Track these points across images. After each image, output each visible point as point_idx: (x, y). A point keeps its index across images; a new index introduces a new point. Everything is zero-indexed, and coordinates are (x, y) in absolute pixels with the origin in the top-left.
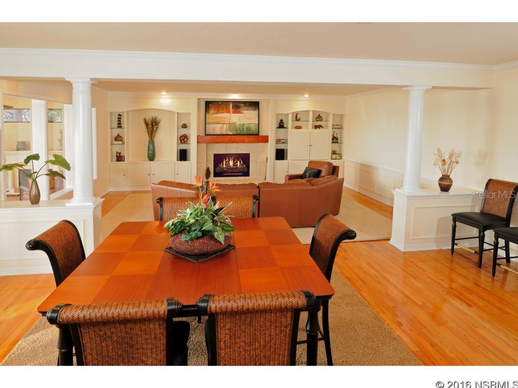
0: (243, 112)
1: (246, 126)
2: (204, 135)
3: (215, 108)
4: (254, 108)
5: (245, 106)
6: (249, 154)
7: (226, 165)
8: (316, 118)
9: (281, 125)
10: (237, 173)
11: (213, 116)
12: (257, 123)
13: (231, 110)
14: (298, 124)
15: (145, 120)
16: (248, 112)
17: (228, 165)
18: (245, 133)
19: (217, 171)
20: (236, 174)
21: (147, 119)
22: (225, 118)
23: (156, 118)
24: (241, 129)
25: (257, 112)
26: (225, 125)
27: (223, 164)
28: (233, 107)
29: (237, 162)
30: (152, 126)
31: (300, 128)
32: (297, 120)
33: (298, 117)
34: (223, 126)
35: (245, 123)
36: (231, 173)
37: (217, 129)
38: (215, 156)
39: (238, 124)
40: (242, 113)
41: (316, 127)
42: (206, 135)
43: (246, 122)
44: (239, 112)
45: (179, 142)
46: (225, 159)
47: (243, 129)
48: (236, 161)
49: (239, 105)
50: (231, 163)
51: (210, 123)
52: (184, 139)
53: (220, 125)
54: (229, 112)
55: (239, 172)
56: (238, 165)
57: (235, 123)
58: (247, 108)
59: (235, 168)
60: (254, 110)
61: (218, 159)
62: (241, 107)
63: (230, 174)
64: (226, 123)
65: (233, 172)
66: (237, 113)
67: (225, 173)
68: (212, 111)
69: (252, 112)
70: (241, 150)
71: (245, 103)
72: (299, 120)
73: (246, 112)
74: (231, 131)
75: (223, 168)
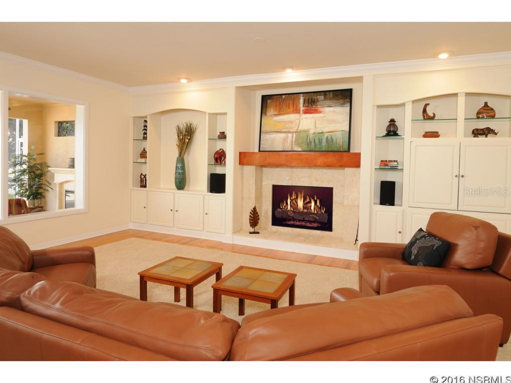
0: (322, 109)
1: (326, 135)
2: (257, 151)
3: (276, 106)
4: (342, 101)
5: (325, 99)
6: (331, 189)
7: (291, 205)
8: (478, 113)
9: (392, 131)
10: (311, 222)
11: (274, 120)
12: (348, 130)
13: (302, 108)
14: (430, 126)
15: (178, 127)
16: (331, 109)
17: (294, 205)
18: (324, 149)
19: (277, 216)
20: (308, 225)
21: (181, 127)
22: (291, 122)
23: (191, 124)
24: (317, 141)
25: (347, 109)
26: (290, 135)
27: (287, 203)
28: (304, 103)
29: (310, 202)
30: (186, 136)
31: (435, 135)
32: (427, 117)
33: (430, 112)
34: (288, 137)
35: (325, 130)
36: (300, 221)
37: (277, 141)
38: (276, 189)
39: (312, 132)
40: (320, 112)
41: (477, 133)
42: (259, 151)
43: (326, 128)
44: (316, 111)
45: (213, 161)
46: (291, 196)
47: (320, 141)
48: (308, 200)
49: (315, 97)
50: (300, 203)
51: (267, 132)
52: (220, 157)
53: (283, 135)
54: (297, 111)
55: (314, 222)
56: (312, 208)
57: (307, 131)
58: (328, 102)
59: (306, 213)
60: (342, 105)
61: (280, 193)
62: (318, 101)
63: (298, 223)
64: (292, 130)
65: (304, 221)
66: (310, 113)
67: (290, 220)
68: (271, 111)
69: (338, 109)
70: (317, 180)
71: (325, 93)
72: (433, 118)
73: (327, 109)
74: (299, 145)
75: (287, 211)
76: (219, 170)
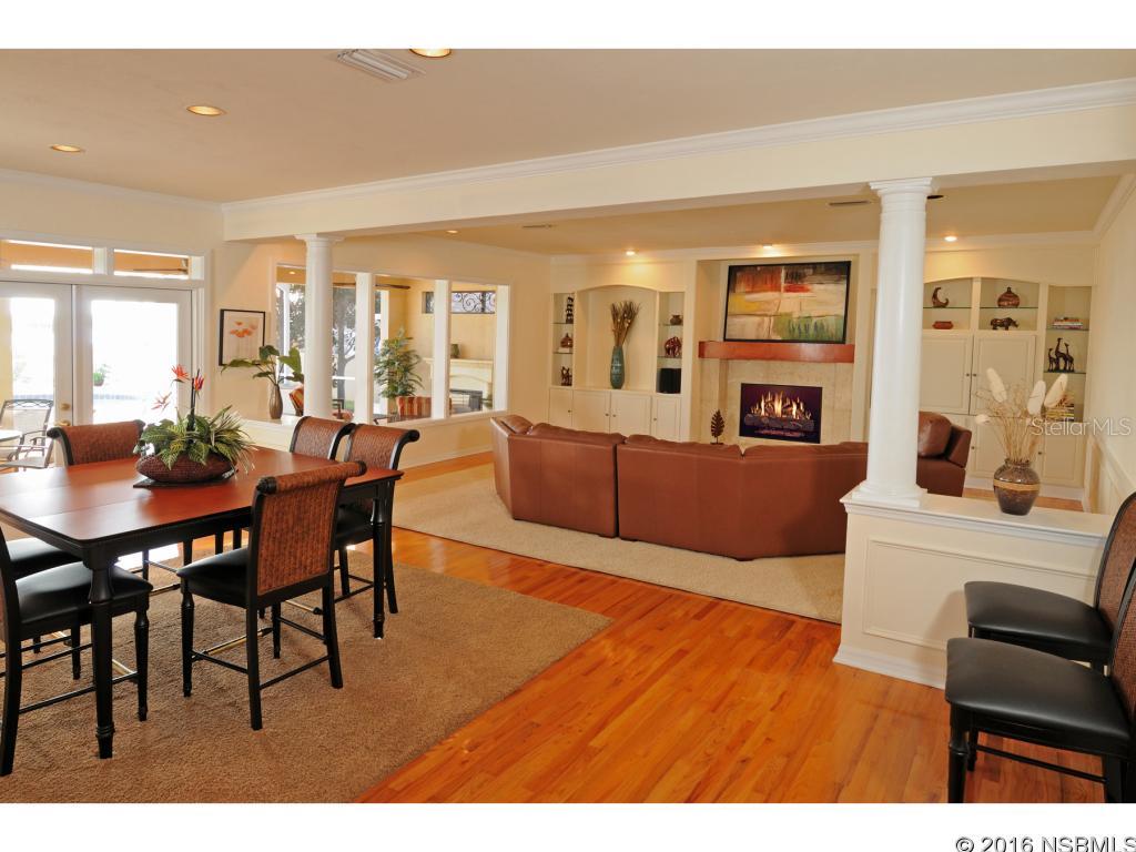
0: (810, 287)
1: (814, 320)
2: (722, 340)
3: (748, 280)
4: (836, 277)
5: (814, 273)
6: (821, 389)
7: (766, 410)
8: (1000, 300)
10: (791, 431)
11: (745, 298)
12: (843, 314)
13: (783, 284)
14: (943, 315)
15: (614, 307)
16: (822, 287)
17: (770, 410)
18: (811, 338)
19: (748, 423)
20: (788, 434)
21: (618, 305)
22: (768, 302)
23: (631, 303)
24: (803, 329)
25: (843, 287)
26: (766, 319)
27: (760, 407)
28: (786, 278)
29: (791, 405)
30: (624, 318)
31: (947, 325)
32: (940, 305)
34: (763, 321)
35: (813, 314)
36: (777, 429)
37: (747, 327)
38: (745, 387)
39: (796, 315)
40: (807, 290)
41: (995, 324)
42: (725, 340)
43: (814, 311)
44: (803, 289)
45: (664, 352)
46: (766, 397)
47: (807, 328)
48: (788, 403)
49: (801, 271)
50: (778, 407)
51: (735, 315)
52: (673, 347)
53: (757, 319)
54: (776, 288)
55: (795, 431)
56: (794, 413)
57: (789, 315)
58: (819, 278)
59: (785, 420)
60: (837, 282)
61: (751, 394)
62: (805, 276)
63: (774, 433)
64: (769, 313)
65: (782, 429)
66: (795, 291)
67: (763, 429)
68: (741, 288)
69: (832, 287)
70: (800, 377)
71: (814, 266)
72: (944, 306)
73: (817, 287)
74: (776, 331)
75: (760, 417)
76: (671, 364)
